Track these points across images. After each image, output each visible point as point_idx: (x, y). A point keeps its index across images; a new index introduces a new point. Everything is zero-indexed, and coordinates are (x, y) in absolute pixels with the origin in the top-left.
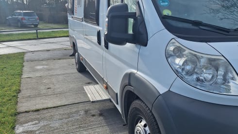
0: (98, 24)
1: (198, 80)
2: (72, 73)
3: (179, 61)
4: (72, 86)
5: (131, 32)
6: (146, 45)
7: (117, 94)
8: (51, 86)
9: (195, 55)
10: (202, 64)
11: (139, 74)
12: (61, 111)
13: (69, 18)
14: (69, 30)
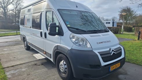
0: (40, 29)
1: (79, 45)
2: (24, 51)
3: (74, 40)
4: (25, 56)
5: (57, 31)
6: (63, 36)
7: (51, 54)
8: (15, 56)
9: (78, 38)
10: (80, 40)
11: (61, 45)
12: (24, 65)
13: (20, 27)
14: (20, 32)
